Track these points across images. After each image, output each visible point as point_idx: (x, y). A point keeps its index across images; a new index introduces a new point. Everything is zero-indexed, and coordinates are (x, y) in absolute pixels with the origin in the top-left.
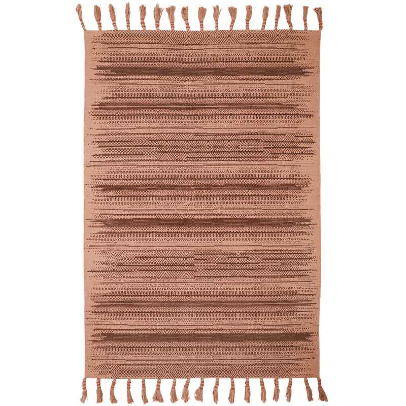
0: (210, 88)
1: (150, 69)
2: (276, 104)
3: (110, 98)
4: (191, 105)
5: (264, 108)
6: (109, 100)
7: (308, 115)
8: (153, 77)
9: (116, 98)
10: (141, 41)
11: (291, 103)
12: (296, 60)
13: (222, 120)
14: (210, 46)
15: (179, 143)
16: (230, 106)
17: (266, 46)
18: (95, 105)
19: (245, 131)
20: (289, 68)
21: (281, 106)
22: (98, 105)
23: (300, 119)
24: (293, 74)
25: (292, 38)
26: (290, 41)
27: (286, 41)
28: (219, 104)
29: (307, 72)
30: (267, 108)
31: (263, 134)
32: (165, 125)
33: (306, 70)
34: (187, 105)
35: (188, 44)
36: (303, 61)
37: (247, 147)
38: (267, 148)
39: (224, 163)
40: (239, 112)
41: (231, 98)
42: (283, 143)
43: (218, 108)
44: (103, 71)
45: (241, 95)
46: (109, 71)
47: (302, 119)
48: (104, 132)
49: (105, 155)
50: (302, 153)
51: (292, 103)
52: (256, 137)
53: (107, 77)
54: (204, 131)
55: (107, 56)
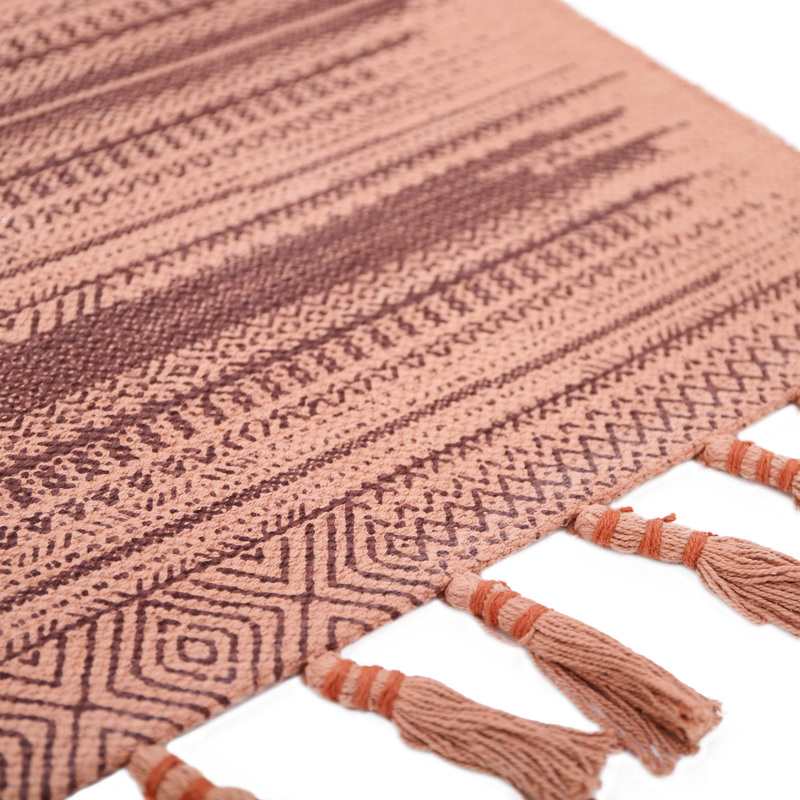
1: (237, 314)
3: (367, 53)
44: (587, 146)
46: (542, 169)
53: (521, 132)
55: (663, 231)
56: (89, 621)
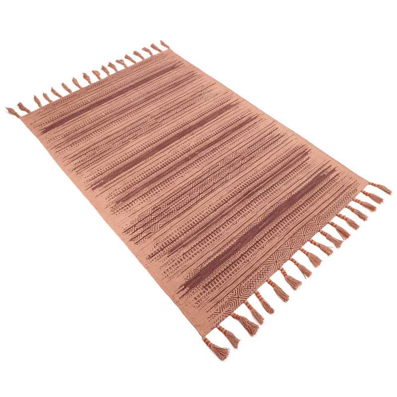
0: (250, 215)
1: (303, 195)
2: (187, 244)
3: (306, 161)
4: (250, 195)
5: (195, 233)
6: (305, 159)
7: (152, 257)
8: (296, 192)
9: (302, 163)
10: (331, 206)
11: (176, 253)
12: (202, 291)
13: (218, 202)
14: (282, 243)
15: (232, 169)
16: (222, 215)
17: (239, 281)
18: (309, 151)
19: (195, 207)
20: (203, 279)
21: (182, 245)
22: (308, 152)
23: (158, 247)
24: (195, 278)
25: (223, 307)
26: (223, 303)
27: (226, 299)
28: (232, 210)
29: (183, 289)
30: (192, 235)
31: (178, 216)
32: (253, 171)
33: (186, 290)
34: (253, 193)
35: (298, 231)
36: (195, 296)
37: (183, 199)
38: (167, 209)
39: (190, 179)
40: (212, 216)
41: (227, 221)
42: (157, 221)
43: (229, 207)
44: (329, 170)
45: (221, 228)
46: (326, 174)
47: (155, 250)
48: (286, 142)
49: (271, 133)
50: (135, 226)
51: (174, 254)
52: (182, 210)
53: (323, 169)
54: (224, 187)
55: (338, 180)
56: (302, 228)
